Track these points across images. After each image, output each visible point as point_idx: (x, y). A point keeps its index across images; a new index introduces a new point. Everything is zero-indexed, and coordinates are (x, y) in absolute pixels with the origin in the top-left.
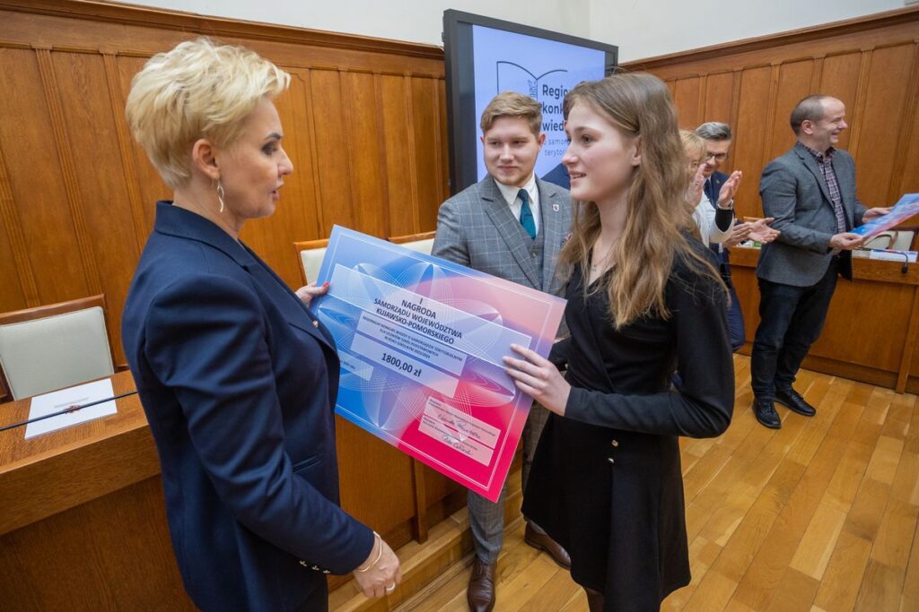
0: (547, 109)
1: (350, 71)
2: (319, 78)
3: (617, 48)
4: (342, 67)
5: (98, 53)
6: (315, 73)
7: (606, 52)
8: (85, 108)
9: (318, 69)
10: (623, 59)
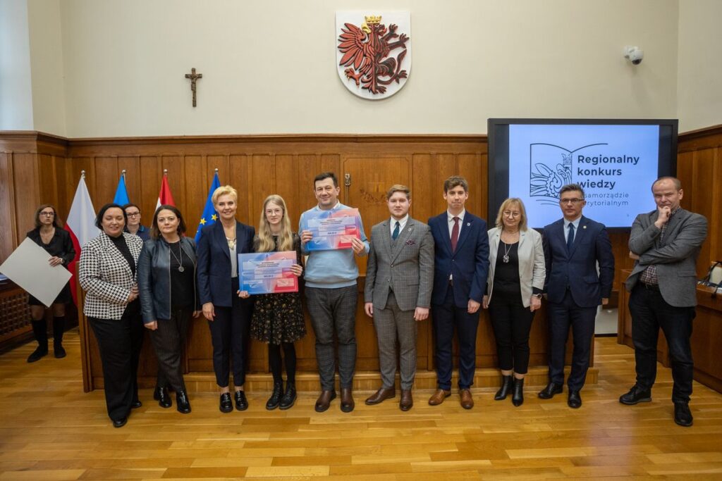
0: (583, 172)
1: (437, 154)
2: (418, 159)
3: (677, 120)
4: (433, 152)
5: (315, 155)
6: (416, 157)
7: (661, 126)
8: (307, 176)
9: (417, 154)
10: (682, 130)
